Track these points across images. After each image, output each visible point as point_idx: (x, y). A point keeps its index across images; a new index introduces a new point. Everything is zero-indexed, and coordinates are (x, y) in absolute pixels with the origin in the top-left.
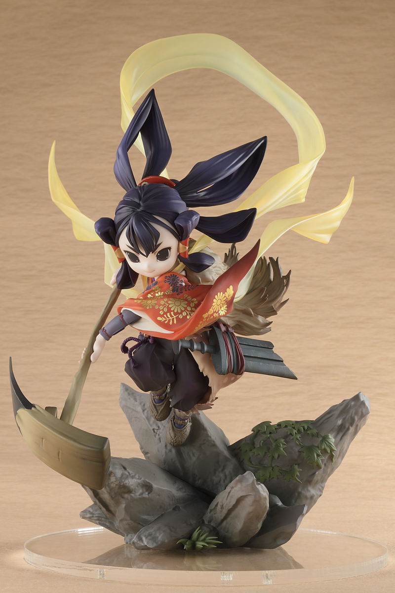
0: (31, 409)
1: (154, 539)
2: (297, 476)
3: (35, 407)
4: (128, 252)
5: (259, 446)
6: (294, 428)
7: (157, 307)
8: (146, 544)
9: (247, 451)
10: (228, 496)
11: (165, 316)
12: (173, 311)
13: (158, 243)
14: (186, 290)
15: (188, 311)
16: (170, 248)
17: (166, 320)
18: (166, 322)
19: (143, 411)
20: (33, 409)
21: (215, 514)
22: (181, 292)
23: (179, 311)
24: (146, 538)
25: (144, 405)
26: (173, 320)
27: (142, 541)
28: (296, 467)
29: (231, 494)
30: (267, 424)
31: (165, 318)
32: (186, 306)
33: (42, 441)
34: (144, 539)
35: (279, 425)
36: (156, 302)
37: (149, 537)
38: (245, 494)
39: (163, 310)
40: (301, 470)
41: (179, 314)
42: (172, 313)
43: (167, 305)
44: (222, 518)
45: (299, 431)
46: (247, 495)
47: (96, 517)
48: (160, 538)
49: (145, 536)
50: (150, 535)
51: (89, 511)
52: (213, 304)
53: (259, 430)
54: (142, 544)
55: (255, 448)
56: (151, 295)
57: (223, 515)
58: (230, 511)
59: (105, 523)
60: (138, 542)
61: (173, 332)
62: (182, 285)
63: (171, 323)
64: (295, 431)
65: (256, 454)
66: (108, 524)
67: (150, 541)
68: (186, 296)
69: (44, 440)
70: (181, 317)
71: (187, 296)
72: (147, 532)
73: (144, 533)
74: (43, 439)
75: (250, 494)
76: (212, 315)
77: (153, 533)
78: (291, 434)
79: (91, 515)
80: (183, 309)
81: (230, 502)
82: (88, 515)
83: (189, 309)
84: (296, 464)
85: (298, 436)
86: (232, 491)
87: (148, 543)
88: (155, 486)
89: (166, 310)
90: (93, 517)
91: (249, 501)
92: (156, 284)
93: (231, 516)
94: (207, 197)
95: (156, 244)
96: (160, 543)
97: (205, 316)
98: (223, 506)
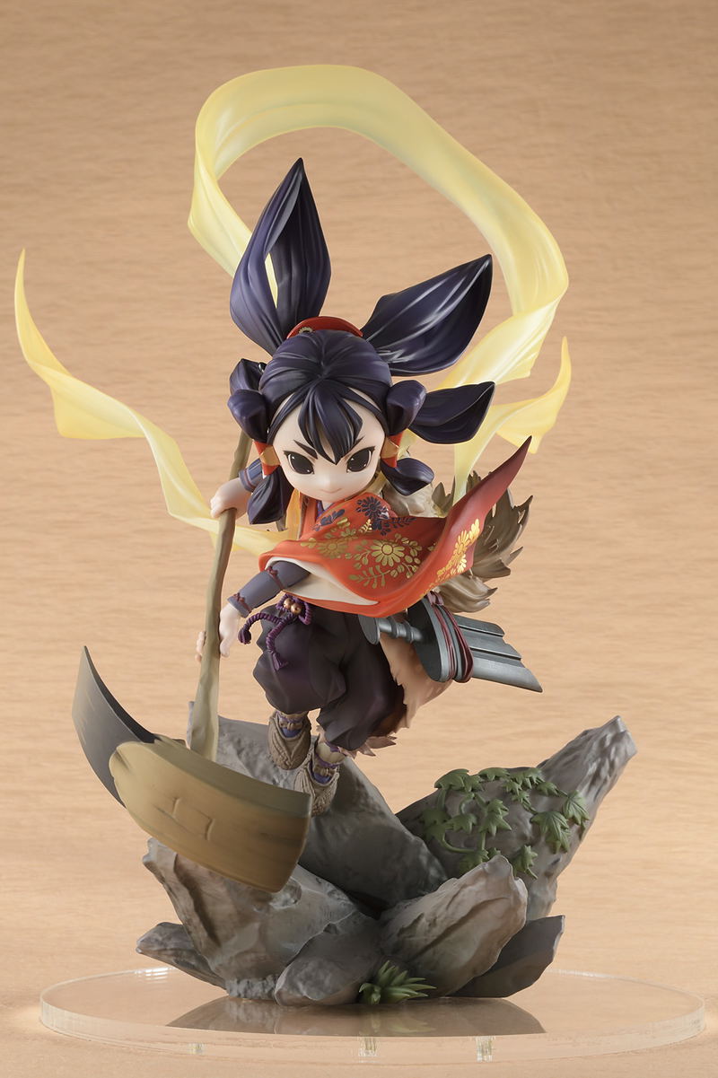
0: (153, 742)
1: (318, 984)
2: (531, 866)
3: (159, 739)
4: (293, 454)
5: (458, 814)
6: (515, 780)
7: (348, 557)
8: (305, 993)
9: (435, 822)
10: (450, 903)
11: (364, 572)
12: (380, 563)
13: (358, 438)
14: (396, 527)
15: (408, 564)
16: (372, 449)
17: (366, 580)
18: (366, 584)
19: (239, 753)
20: (156, 741)
21: (410, 937)
22: (389, 530)
23: (391, 564)
24: (304, 983)
25: (239, 742)
26: (379, 580)
27: (298, 989)
28: (528, 849)
29: (457, 900)
30: (461, 772)
31: (365, 577)
32: (402, 555)
33: (174, 802)
34: (300, 985)
35: (483, 775)
36: (345, 547)
37: (309, 982)
38: (493, 898)
39: (360, 561)
40: (536, 855)
41: (392, 569)
42: (378, 567)
43: (369, 552)
44: (428, 943)
45: (525, 786)
46: (496, 899)
47: (172, 949)
48: (327, 982)
49: (301, 980)
50: (308, 977)
51: (157, 940)
52: (455, 552)
53: (451, 786)
54: (299, 995)
55: (450, 818)
56: (332, 533)
57: (431, 938)
58: (449, 930)
59: (187, 960)
60: (291, 992)
61: (375, 603)
62: (385, 516)
63: (375, 586)
64: (518, 786)
65: (455, 829)
66: (193, 963)
67: (313, 989)
68: (398, 536)
69: (178, 801)
70: (394, 573)
71: (400, 537)
72: (303, 972)
73: (298, 975)
74: (176, 799)
75: (502, 896)
76: (449, 572)
77: (313, 974)
78: (512, 791)
79: (163, 947)
80: (398, 560)
81: (453, 914)
82: (156, 948)
83: (409, 559)
84: (528, 845)
85: (526, 795)
86: (462, 893)
87: (309, 993)
88: (303, 888)
89: (365, 561)
90: (165, 950)
91: (497, 909)
92: (342, 514)
93: (447, 939)
94: (406, 359)
95: (355, 438)
96: (330, 991)
97: (440, 573)
98: (435, 920)
